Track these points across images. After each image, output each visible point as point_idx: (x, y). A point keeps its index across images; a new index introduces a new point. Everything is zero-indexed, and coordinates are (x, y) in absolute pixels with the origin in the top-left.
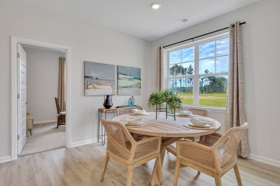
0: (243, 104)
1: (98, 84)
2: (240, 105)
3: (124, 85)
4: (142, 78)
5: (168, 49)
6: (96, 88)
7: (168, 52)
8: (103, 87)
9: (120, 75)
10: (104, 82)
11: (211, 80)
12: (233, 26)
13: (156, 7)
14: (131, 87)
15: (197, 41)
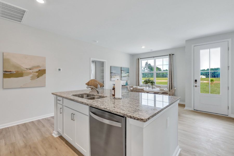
0: (173, 83)
1: (115, 76)
2: (172, 84)
3: (123, 76)
4: (130, 72)
5: (141, 60)
6: (114, 77)
7: (141, 61)
8: (117, 77)
9: (122, 72)
10: (117, 74)
11: (149, 69)
12: (170, 55)
13: (143, 47)
14: (126, 76)
15: (155, 58)
